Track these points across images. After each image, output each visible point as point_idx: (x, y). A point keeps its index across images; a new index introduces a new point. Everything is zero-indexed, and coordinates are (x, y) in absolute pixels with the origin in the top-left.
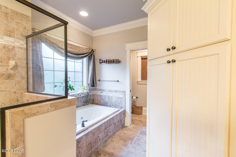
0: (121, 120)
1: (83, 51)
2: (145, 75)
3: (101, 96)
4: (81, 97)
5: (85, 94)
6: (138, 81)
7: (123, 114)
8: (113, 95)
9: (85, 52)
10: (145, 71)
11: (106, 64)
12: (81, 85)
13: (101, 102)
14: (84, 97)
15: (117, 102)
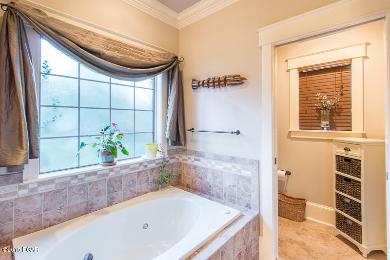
0: (248, 249)
1: (150, 59)
2: (310, 115)
3: (195, 167)
4: (147, 170)
5: (156, 162)
6: (290, 132)
7: (255, 228)
8: (226, 168)
9: (155, 61)
10: (310, 105)
11: (206, 89)
12: (151, 142)
13: (197, 183)
14: (156, 171)
15: (235, 189)
